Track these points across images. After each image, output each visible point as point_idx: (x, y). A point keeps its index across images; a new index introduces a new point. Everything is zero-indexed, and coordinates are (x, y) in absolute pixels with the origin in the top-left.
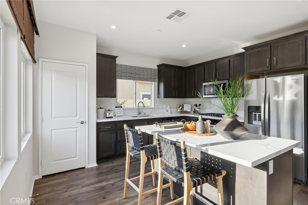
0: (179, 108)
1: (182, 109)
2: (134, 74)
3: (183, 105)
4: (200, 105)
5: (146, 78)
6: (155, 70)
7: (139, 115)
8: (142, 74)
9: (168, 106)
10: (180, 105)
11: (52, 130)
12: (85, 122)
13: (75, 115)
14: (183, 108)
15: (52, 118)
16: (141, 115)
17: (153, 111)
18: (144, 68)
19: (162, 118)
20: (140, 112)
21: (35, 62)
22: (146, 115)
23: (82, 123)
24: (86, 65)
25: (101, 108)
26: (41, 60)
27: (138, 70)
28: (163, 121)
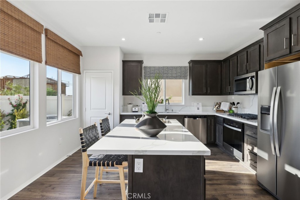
0: (216, 106)
1: (219, 108)
2: (162, 74)
3: (220, 103)
4: (238, 103)
5: (175, 76)
6: (185, 67)
7: (166, 111)
8: (171, 72)
9: (200, 104)
10: (217, 103)
11: (91, 117)
12: (111, 113)
13: (105, 108)
14: (220, 106)
15: (91, 109)
16: (167, 111)
17: (183, 108)
18: (172, 67)
19: (184, 115)
20: (167, 109)
21: (80, 73)
22: (173, 112)
23: (109, 114)
24: (112, 71)
25: (130, 104)
26: (85, 71)
27: (167, 70)
28: (185, 118)
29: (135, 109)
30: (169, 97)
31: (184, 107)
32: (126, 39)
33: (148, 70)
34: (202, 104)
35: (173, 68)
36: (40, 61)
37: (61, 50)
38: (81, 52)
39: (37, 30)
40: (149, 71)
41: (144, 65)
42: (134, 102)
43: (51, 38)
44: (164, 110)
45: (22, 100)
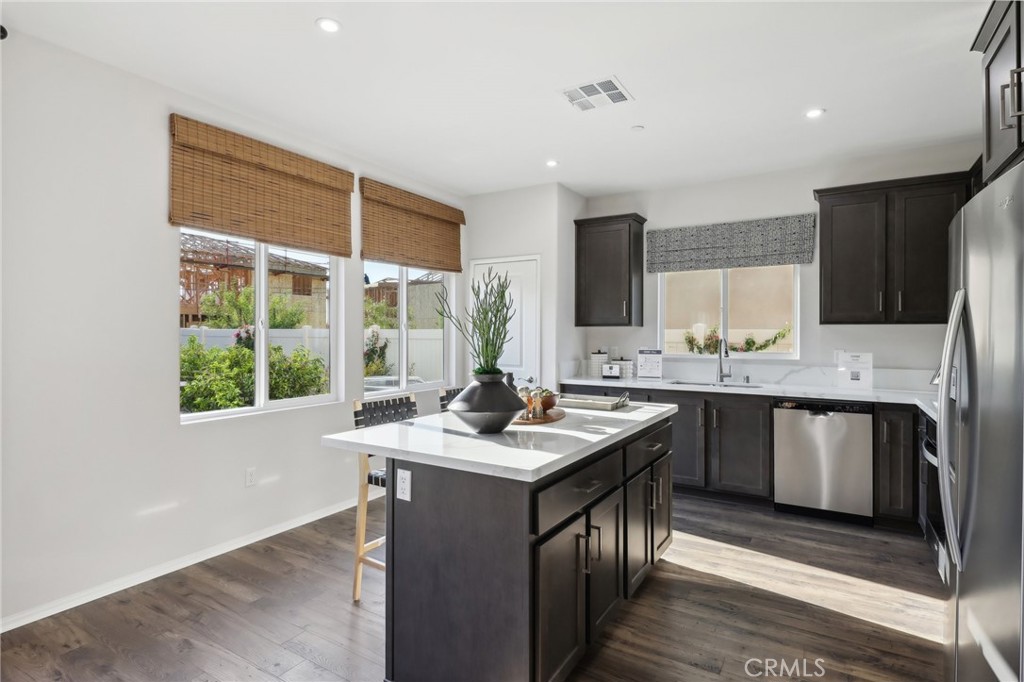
2: (710, 251)
5: (760, 253)
6: (801, 218)
7: (722, 381)
8: (742, 243)
9: (868, 358)
12: (535, 379)
17: (793, 371)
18: (749, 223)
19: (774, 397)
20: (726, 371)
21: (458, 270)
22: (750, 384)
23: (530, 381)
24: (537, 257)
25: (599, 352)
26: (473, 263)
27: (726, 235)
28: (775, 410)
29: (611, 368)
30: (777, 331)
31: (796, 368)
32: (558, 162)
33: (661, 241)
34: (875, 359)
35: (749, 226)
36: (347, 254)
37: (403, 218)
38: (462, 212)
39: (339, 186)
40: (664, 243)
41: (647, 227)
42: (616, 348)
43: (373, 197)
44: (714, 377)
45: (377, 339)
